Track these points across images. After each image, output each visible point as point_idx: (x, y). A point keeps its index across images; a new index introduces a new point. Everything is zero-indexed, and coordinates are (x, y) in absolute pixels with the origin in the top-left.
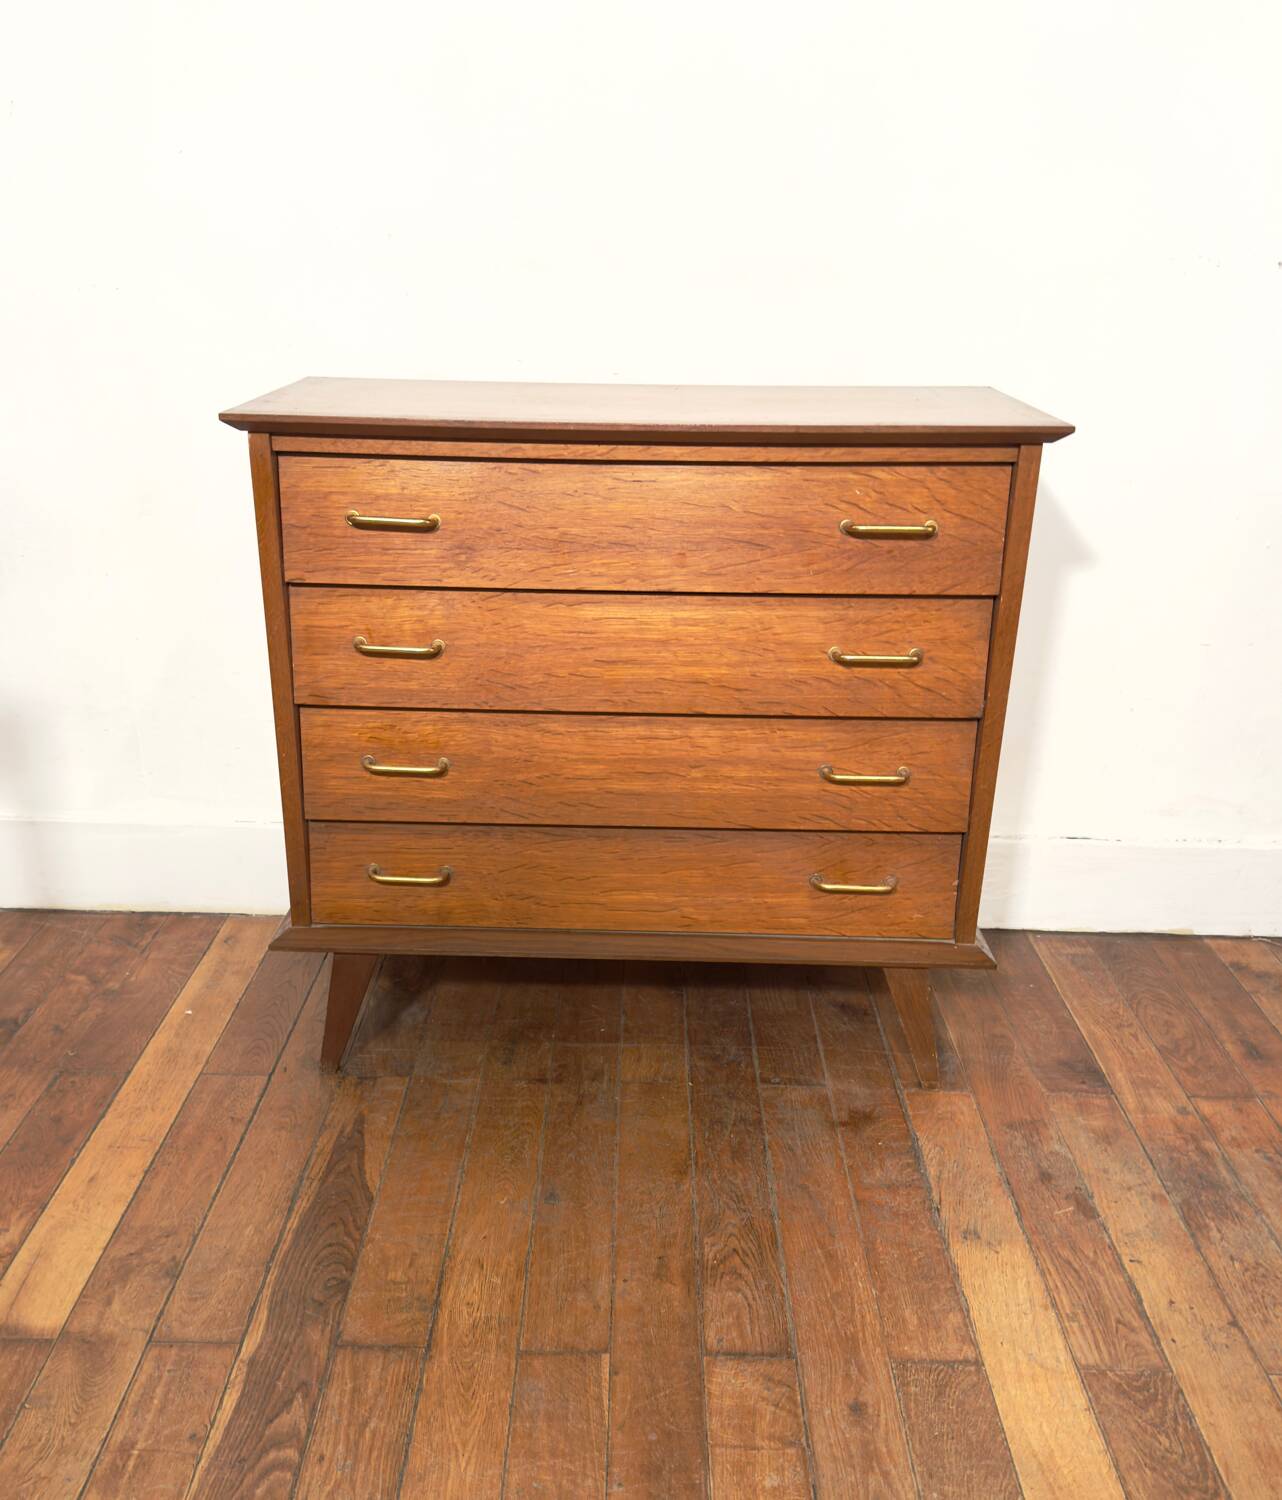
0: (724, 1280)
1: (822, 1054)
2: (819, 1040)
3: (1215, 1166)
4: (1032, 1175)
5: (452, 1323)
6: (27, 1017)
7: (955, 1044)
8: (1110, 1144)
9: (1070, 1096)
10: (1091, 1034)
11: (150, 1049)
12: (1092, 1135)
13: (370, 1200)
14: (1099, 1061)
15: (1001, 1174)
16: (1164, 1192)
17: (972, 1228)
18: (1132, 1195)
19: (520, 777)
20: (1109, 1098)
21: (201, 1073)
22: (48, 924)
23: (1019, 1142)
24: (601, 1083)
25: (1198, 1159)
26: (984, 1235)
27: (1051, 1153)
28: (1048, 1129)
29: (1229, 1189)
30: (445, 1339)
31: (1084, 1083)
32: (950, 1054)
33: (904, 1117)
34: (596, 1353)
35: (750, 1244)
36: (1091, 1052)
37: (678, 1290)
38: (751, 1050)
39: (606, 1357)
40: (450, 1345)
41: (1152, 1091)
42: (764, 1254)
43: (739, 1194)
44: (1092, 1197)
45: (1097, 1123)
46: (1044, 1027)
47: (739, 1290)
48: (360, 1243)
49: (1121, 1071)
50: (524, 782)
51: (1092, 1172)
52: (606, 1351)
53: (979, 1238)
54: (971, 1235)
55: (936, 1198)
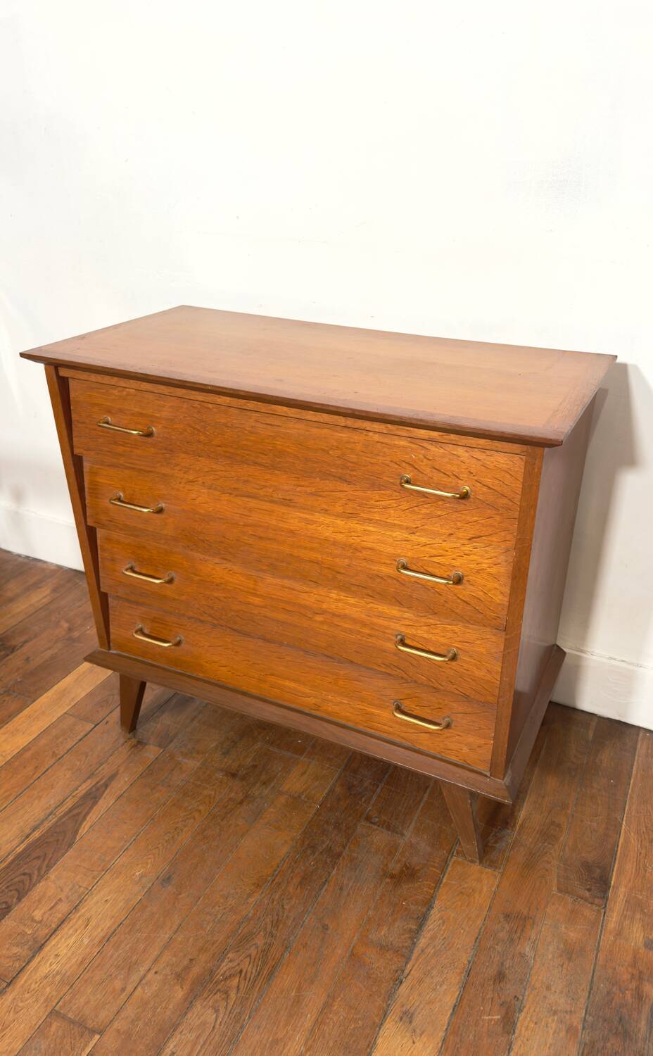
0: (215, 997)
1: (422, 805)
2: (428, 791)
3: (640, 1012)
4: (492, 971)
5: (36, 969)
6: (21, 647)
7: (520, 822)
8: (570, 959)
9: (570, 900)
10: (627, 841)
11: (55, 687)
12: (562, 946)
13: (70, 845)
14: (614, 873)
15: (469, 962)
16: (580, 1027)
17: (412, 1011)
18: (553, 1020)
19: (216, 595)
20: (599, 911)
21: (65, 713)
22: (81, 583)
23: (503, 935)
24: (266, 788)
25: (630, 1001)
26: (417, 1021)
27: (520, 953)
28: (533, 928)
29: (636, 1042)
30: (22, 982)
31: (589, 890)
32: (509, 831)
33: (438, 882)
34: (93, 1032)
35: (254, 971)
36: (615, 859)
37: (182, 993)
38: (378, 786)
39: (97, 1037)
40: (22, 986)
41: (638, 916)
42: (257, 982)
43: (280, 918)
44: (521, 1011)
45: (573, 935)
46: (595, 824)
47: (217, 1011)
48: (40, 877)
49: (626, 887)
50: (217, 598)
51: (538, 985)
52: (99, 1034)
53: (411, 1022)
54: (407, 1017)
55: (407, 972)
